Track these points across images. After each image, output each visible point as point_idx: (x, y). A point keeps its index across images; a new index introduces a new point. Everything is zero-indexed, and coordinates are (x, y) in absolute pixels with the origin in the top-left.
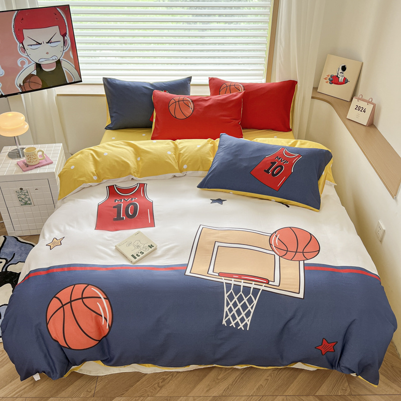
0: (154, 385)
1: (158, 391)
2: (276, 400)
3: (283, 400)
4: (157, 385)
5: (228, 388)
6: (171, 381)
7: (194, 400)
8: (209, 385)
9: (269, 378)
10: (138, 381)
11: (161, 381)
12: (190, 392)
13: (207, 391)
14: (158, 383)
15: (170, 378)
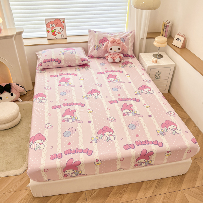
0: (117, 197)
1: (120, 200)
2: (178, 193)
3: (181, 192)
4: (118, 197)
5: (154, 192)
6: (125, 194)
7: (140, 201)
8: (144, 192)
9: (171, 183)
10: (108, 197)
11: (120, 194)
12: (136, 197)
13: (144, 195)
14: (119, 196)
15: (124, 192)
